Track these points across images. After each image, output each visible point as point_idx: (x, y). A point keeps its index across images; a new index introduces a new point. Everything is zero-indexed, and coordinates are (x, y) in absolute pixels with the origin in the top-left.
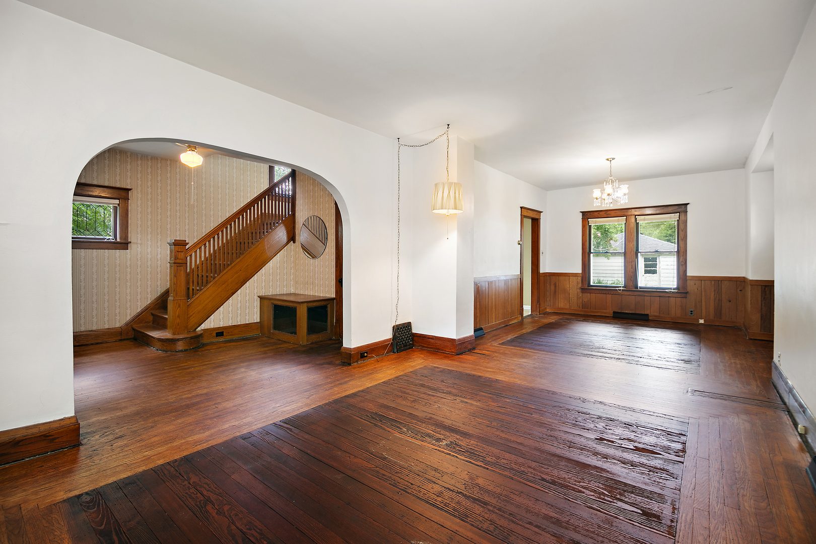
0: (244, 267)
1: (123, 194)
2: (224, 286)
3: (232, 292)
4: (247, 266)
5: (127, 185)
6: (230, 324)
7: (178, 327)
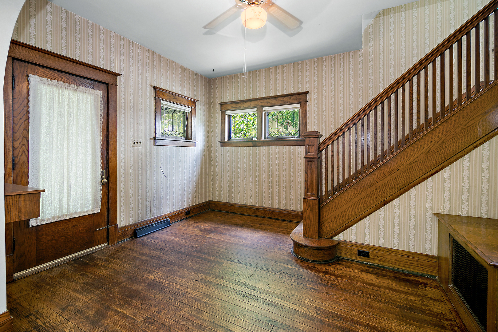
0: (405, 165)
1: (303, 97)
2: (370, 190)
3: (383, 199)
4: (411, 164)
5: (307, 89)
6: (380, 243)
7: (308, 229)
